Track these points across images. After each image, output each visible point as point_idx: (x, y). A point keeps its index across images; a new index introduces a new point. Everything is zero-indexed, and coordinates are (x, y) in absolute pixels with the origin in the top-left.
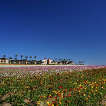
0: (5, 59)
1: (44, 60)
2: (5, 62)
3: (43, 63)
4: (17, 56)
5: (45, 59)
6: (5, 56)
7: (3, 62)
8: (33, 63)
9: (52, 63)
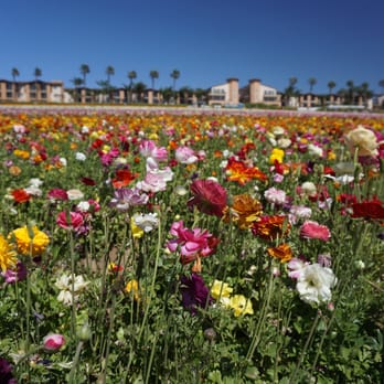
0: (43, 85)
1: (226, 87)
2: (44, 95)
3: (217, 98)
4: (88, 71)
5: (229, 81)
6: (38, 72)
7: (39, 97)
8: (182, 102)
9: (266, 99)
